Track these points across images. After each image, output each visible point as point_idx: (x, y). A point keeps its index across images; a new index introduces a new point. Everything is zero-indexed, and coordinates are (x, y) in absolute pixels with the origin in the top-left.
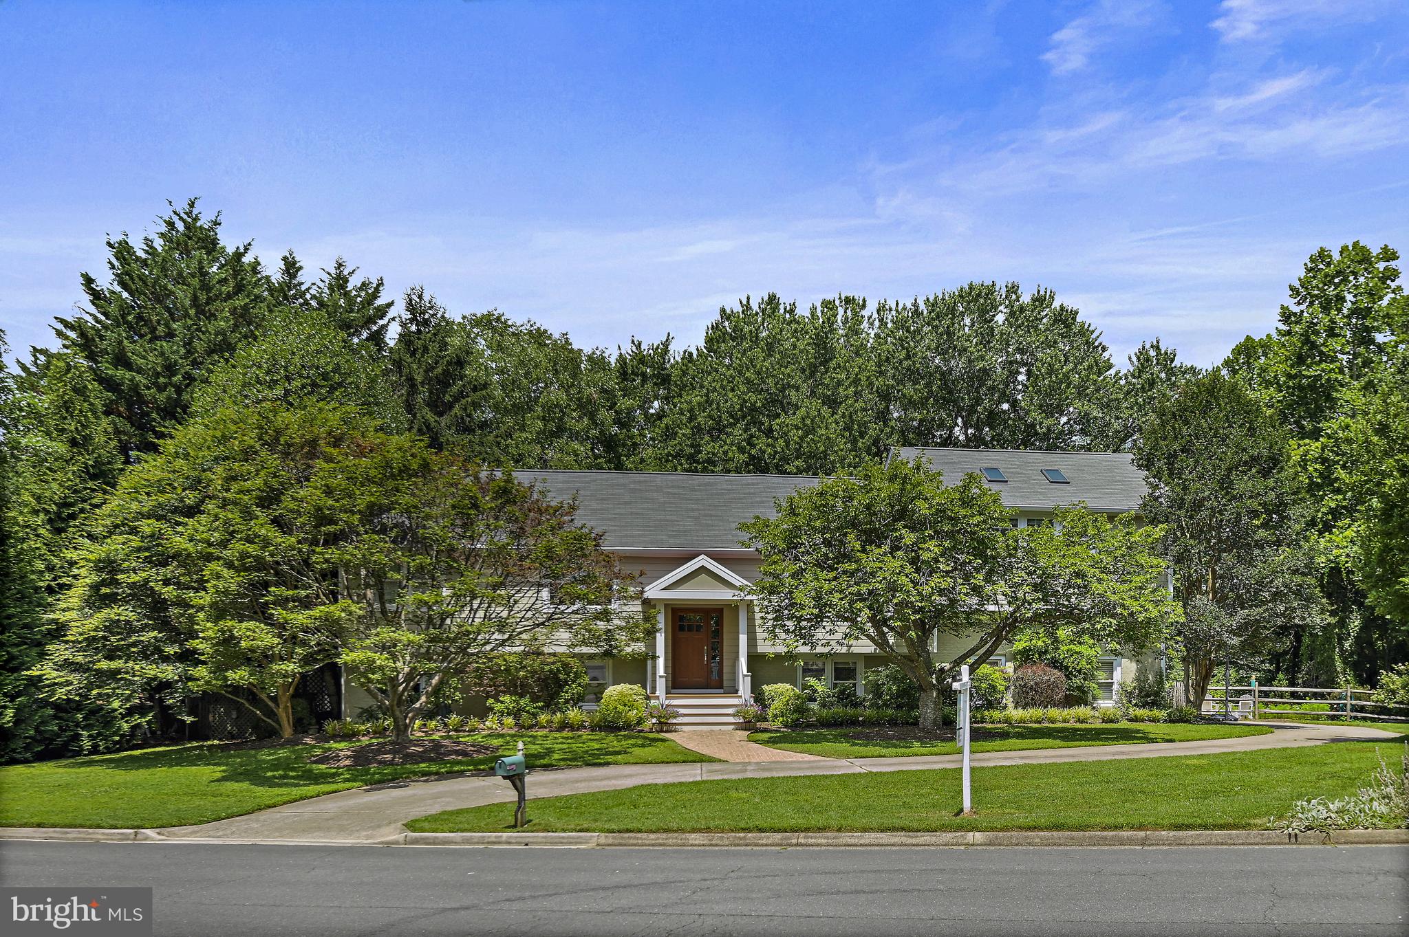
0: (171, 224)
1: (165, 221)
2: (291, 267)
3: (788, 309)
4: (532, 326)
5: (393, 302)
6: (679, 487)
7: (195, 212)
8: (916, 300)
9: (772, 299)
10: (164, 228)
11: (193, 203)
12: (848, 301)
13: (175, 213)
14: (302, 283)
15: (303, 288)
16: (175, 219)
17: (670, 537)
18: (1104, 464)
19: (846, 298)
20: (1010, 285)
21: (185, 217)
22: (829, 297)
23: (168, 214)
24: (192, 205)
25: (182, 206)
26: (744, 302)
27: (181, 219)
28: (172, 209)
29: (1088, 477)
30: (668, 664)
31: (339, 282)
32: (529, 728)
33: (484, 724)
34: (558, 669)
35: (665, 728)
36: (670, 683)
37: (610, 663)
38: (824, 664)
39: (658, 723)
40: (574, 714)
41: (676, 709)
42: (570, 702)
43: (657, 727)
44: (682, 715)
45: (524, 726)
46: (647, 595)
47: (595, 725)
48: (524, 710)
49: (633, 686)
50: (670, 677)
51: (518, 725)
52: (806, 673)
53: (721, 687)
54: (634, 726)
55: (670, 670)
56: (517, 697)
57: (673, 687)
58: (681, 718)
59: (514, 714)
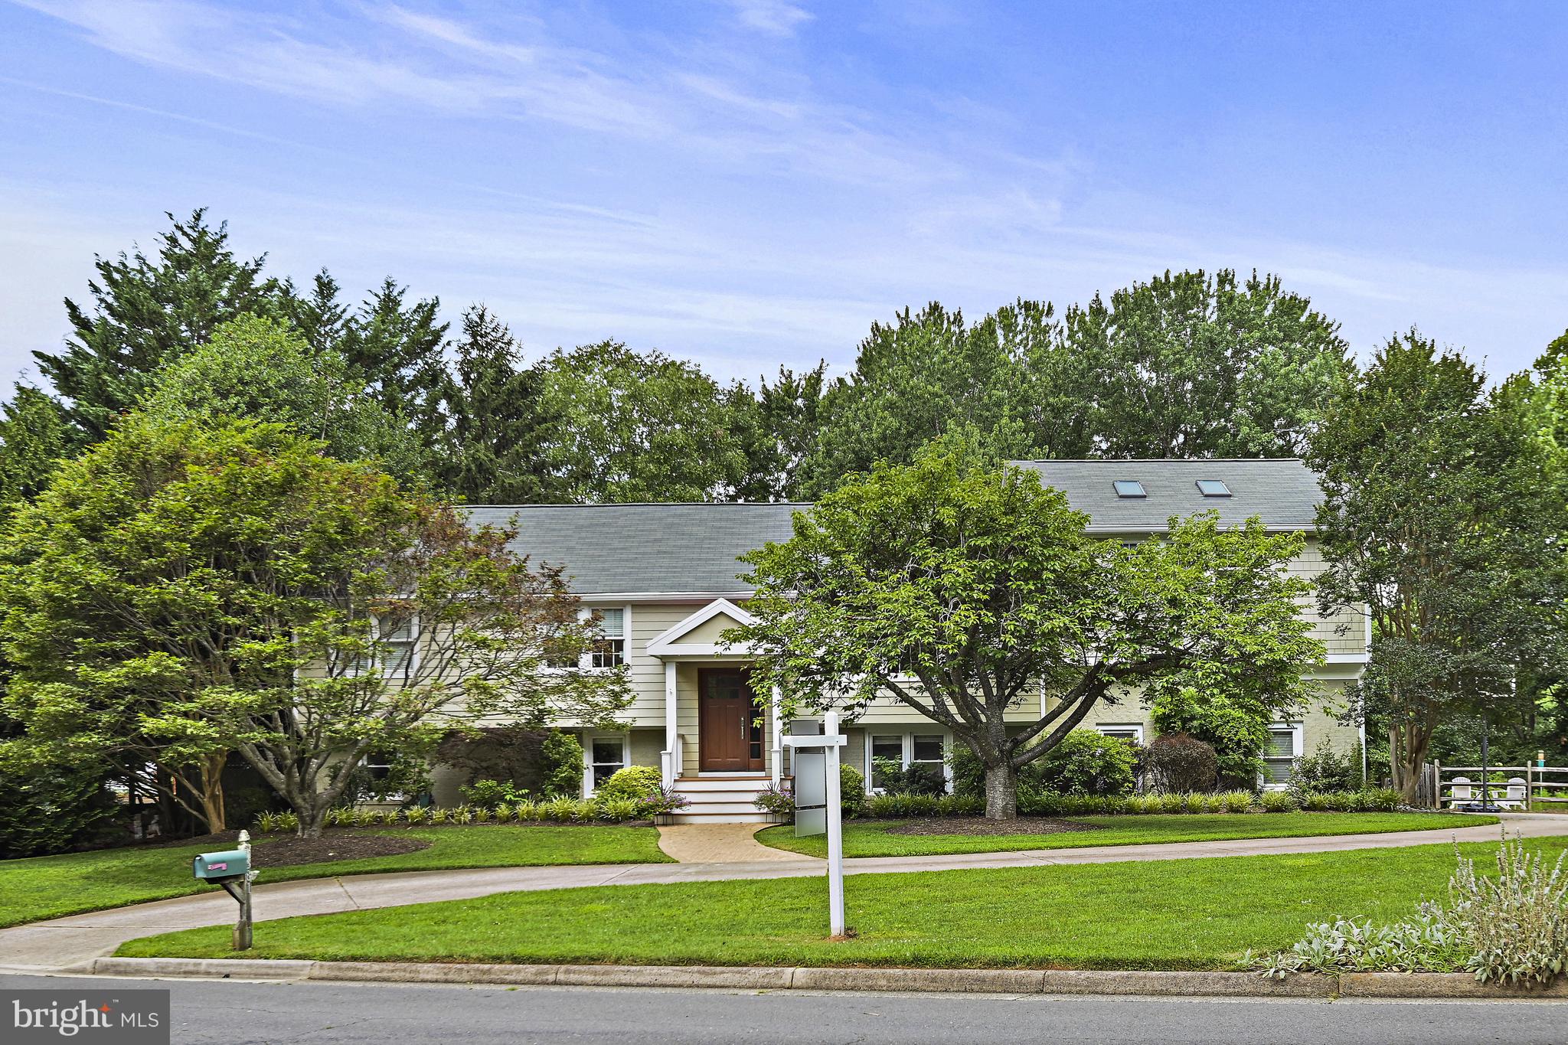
0: (173, 241)
1: (167, 238)
2: (326, 288)
3: (952, 319)
4: (657, 357)
5: (448, 325)
6: (727, 520)
7: (202, 224)
8: (1097, 296)
9: (935, 308)
10: (165, 245)
11: (199, 215)
12: (1027, 306)
13: (177, 227)
14: (337, 306)
15: (339, 311)
16: (178, 234)
17: (697, 579)
18: (1287, 472)
19: (1026, 302)
20: (1223, 273)
21: (189, 231)
22: (1006, 304)
23: (169, 229)
24: (198, 217)
25: (185, 218)
26: (903, 315)
27: (185, 234)
28: (173, 223)
29: (1261, 489)
30: (694, 740)
31: (389, 304)
32: (506, 820)
33: (452, 817)
34: (547, 748)
35: (670, 820)
36: (697, 765)
37: (628, 740)
38: (900, 738)
39: (660, 814)
40: (560, 804)
41: (683, 795)
42: (560, 789)
43: (660, 820)
44: (690, 803)
45: (500, 818)
46: (650, 652)
47: (583, 818)
48: (502, 799)
49: (645, 769)
50: (696, 757)
51: (493, 817)
52: (878, 750)
53: (763, 770)
54: (634, 818)
55: (696, 748)
56: (495, 783)
57: (702, 770)
58: (688, 807)
59: (490, 803)
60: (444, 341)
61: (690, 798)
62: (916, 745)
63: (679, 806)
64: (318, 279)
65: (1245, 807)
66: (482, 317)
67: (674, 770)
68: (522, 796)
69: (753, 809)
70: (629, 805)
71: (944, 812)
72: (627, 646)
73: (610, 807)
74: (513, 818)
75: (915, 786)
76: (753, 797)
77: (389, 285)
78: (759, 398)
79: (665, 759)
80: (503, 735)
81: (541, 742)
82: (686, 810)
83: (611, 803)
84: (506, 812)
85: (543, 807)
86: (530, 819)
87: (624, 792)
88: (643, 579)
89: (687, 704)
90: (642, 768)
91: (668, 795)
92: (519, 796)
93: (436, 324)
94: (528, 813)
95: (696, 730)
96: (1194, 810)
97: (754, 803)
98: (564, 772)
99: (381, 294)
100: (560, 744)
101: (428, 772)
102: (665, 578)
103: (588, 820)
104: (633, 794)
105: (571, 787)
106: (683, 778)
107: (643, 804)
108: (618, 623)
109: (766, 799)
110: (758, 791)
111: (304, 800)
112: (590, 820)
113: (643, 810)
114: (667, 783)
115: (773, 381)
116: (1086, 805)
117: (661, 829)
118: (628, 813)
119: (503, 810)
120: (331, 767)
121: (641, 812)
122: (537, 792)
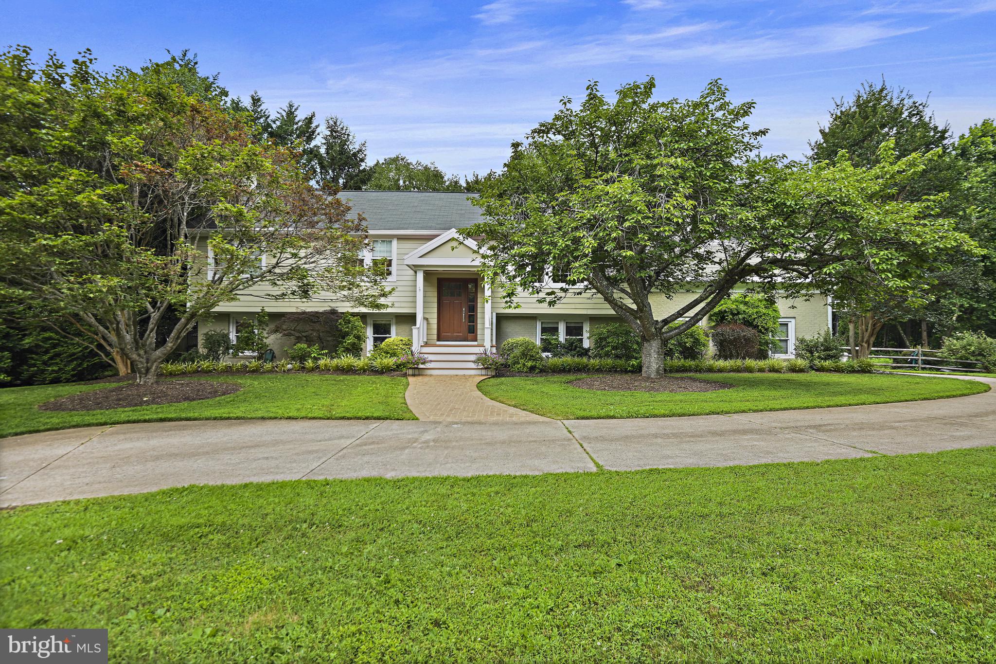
2: (256, 101)
5: (319, 125)
14: (262, 111)
30: (434, 321)
31: (291, 114)
32: (312, 370)
33: (277, 367)
34: (340, 324)
35: (417, 372)
36: (435, 337)
37: (394, 321)
38: (557, 323)
39: (410, 368)
40: (347, 360)
41: (426, 356)
42: (347, 350)
43: (410, 372)
44: (431, 361)
45: (308, 369)
46: (406, 262)
47: (360, 369)
48: (309, 356)
49: (404, 339)
50: (435, 332)
51: (303, 369)
52: (544, 330)
53: (476, 340)
54: (394, 370)
55: (435, 326)
56: (306, 346)
57: (439, 340)
58: (429, 364)
59: (302, 358)
60: (317, 133)
61: (431, 357)
62: (567, 327)
63: (423, 363)
64: (253, 97)
65: (782, 368)
66: (335, 123)
67: (421, 339)
68: (323, 355)
69: (473, 365)
70: (391, 361)
71: (593, 369)
72: (394, 263)
73: (377, 363)
74: (316, 369)
75: (573, 352)
76: (473, 358)
77: (291, 106)
78: (464, 185)
79: (415, 332)
80: (313, 316)
81: (337, 321)
82: (428, 365)
83: (379, 360)
84: (311, 365)
85: (335, 361)
86: (327, 370)
87: (388, 353)
88: (405, 224)
89: (429, 299)
90: (401, 338)
91: (416, 356)
92: (321, 354)
93: (313, 125)
94: (325, 365)
95: (435, 315)
96: (749, 370)
97: (474, 362)
98: (350, 340)
99: (287, 110)
100: (349, 322)
101: (266, 338)
102: (418, 223)
103: (363, 371)
104: (394, 354)
105: (355, 350)
106: (426, 344)
107: (399, 362)
108: (388, 249)
109: (483, 361)
110: (476, 354)
111: (139, 355)
112: (365, 371)
113: (400, 365)
114: (415, 348)
115: (471, 179)
116: (683, 366)
117: (411, 379)
118: (390, 367)
119: (309, 363)
120: (205, 334)
121: (398, 367)
122: (333, 352)
